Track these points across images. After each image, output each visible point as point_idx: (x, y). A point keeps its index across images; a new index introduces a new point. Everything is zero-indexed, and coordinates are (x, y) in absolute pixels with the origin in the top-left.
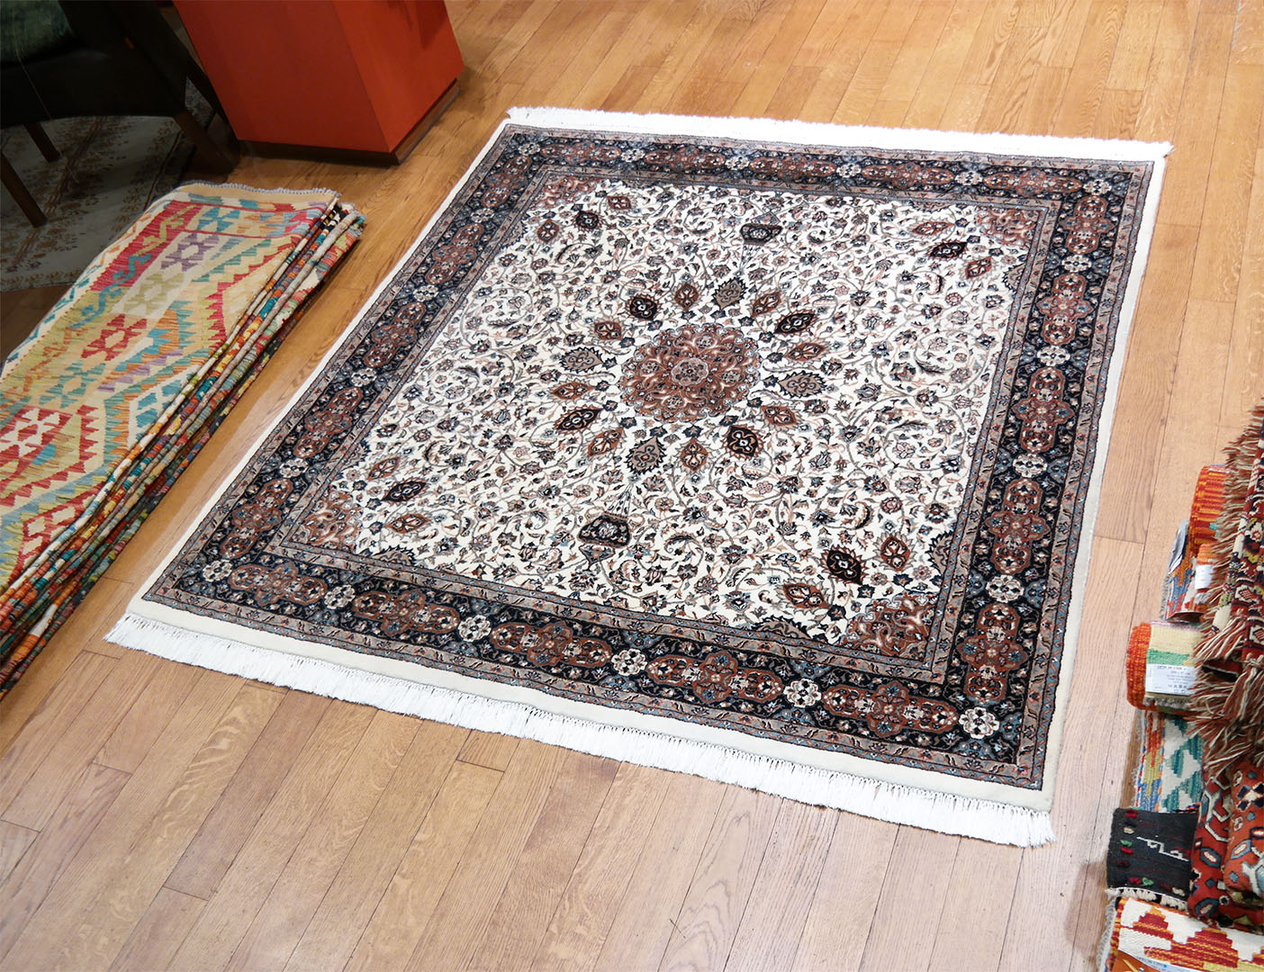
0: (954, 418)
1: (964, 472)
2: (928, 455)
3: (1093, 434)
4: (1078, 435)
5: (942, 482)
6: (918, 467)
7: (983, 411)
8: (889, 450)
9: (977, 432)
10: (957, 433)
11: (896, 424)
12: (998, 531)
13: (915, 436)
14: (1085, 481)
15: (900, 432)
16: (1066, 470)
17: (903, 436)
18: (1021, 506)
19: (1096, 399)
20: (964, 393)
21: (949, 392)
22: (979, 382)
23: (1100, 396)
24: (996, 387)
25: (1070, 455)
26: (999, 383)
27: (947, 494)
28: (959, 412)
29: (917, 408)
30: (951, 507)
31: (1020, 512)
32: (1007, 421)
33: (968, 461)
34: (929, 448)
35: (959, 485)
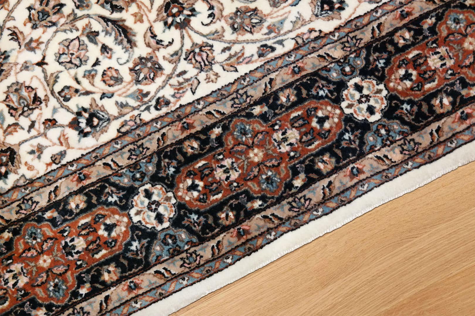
0: (168, 67)
1: (90, 143)
2: (86, 84)
3: (260, 242)
4: (245, 226)
5: (54, 133)
6: (58, 88)
7: (204, 90)
8: (61, 36)
9: (164, 110)
10: (145, 89)
11: (106, 13)
12: (21, 247)
13: (105, 49)
14: (172, 286)
15: (97, 26)
16: (175, 252)
17: (93, 36)
18: (80, 244)
19: (320, 204)
20: (218, 46)
21: (206, 30)
22: (251, 50)
23: (332, 204)
24: (258, 75)
25: (202, 240)
26: (269, 72)
27: (38, 151)
28: (183, 65)
29: (153, 16)
30: (23, 170)
31: (68, 250)
32: (207, 130)
33: (112, 132)
34: (98, 78)
35: (62, 154)
